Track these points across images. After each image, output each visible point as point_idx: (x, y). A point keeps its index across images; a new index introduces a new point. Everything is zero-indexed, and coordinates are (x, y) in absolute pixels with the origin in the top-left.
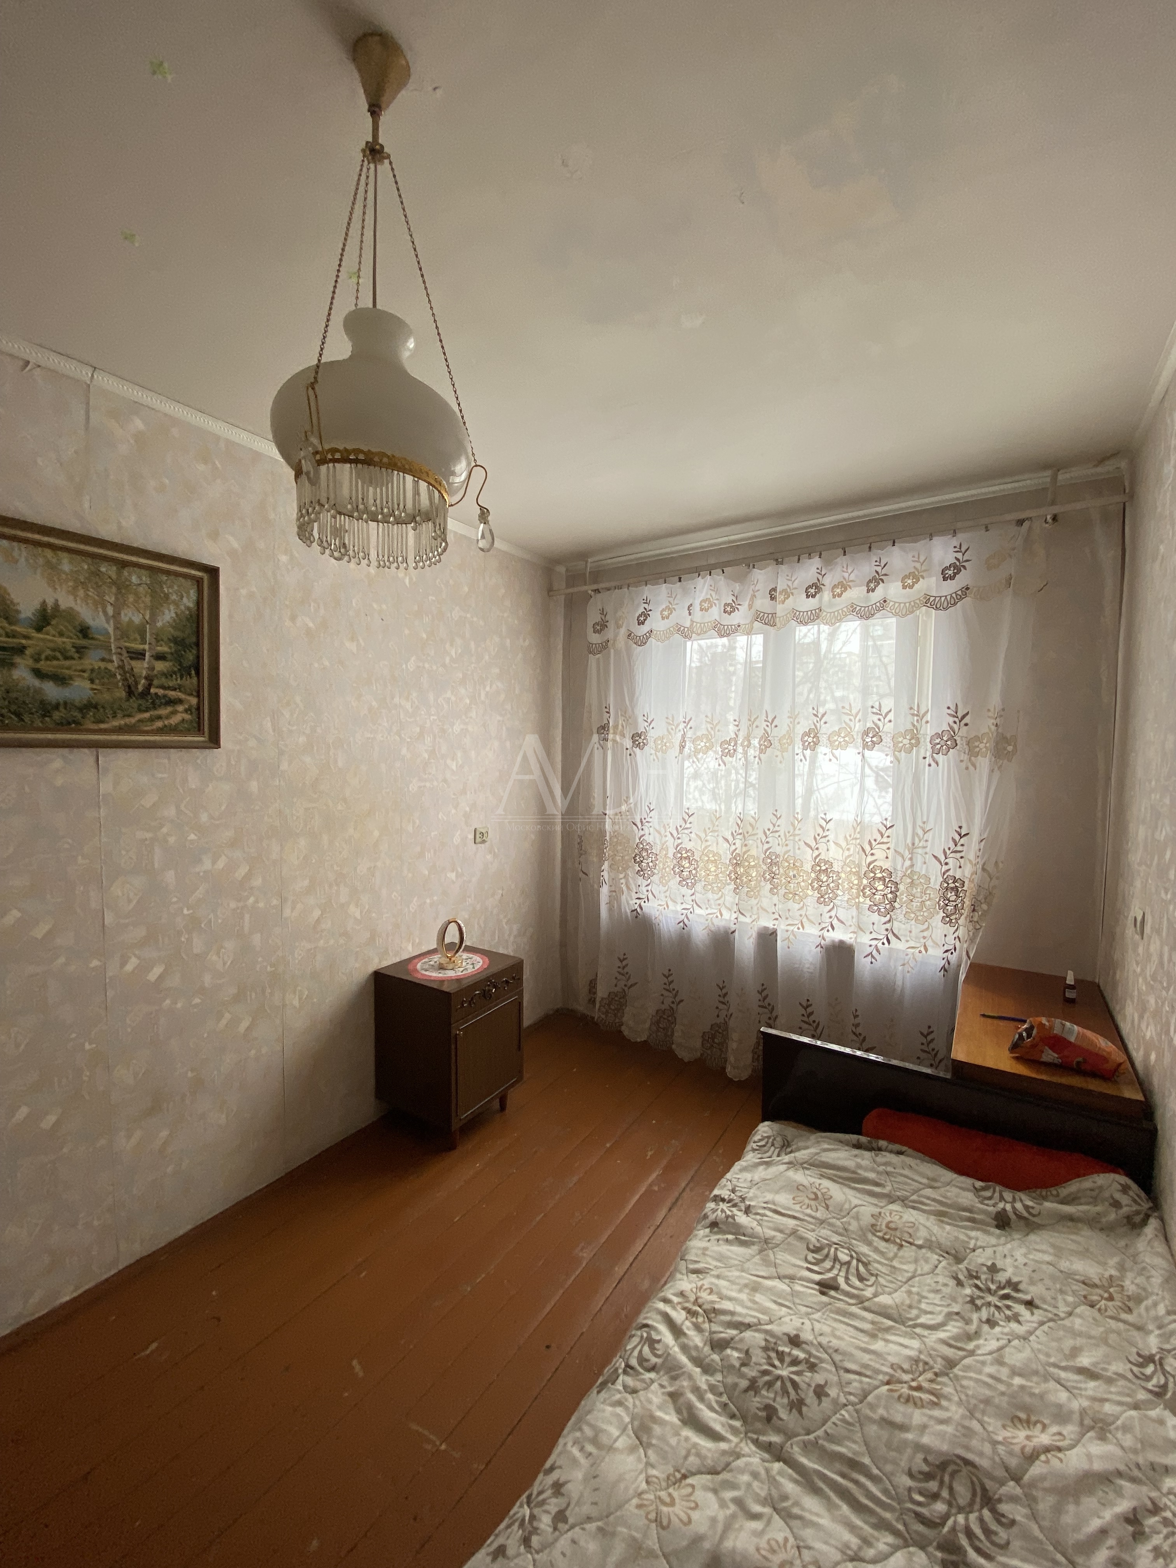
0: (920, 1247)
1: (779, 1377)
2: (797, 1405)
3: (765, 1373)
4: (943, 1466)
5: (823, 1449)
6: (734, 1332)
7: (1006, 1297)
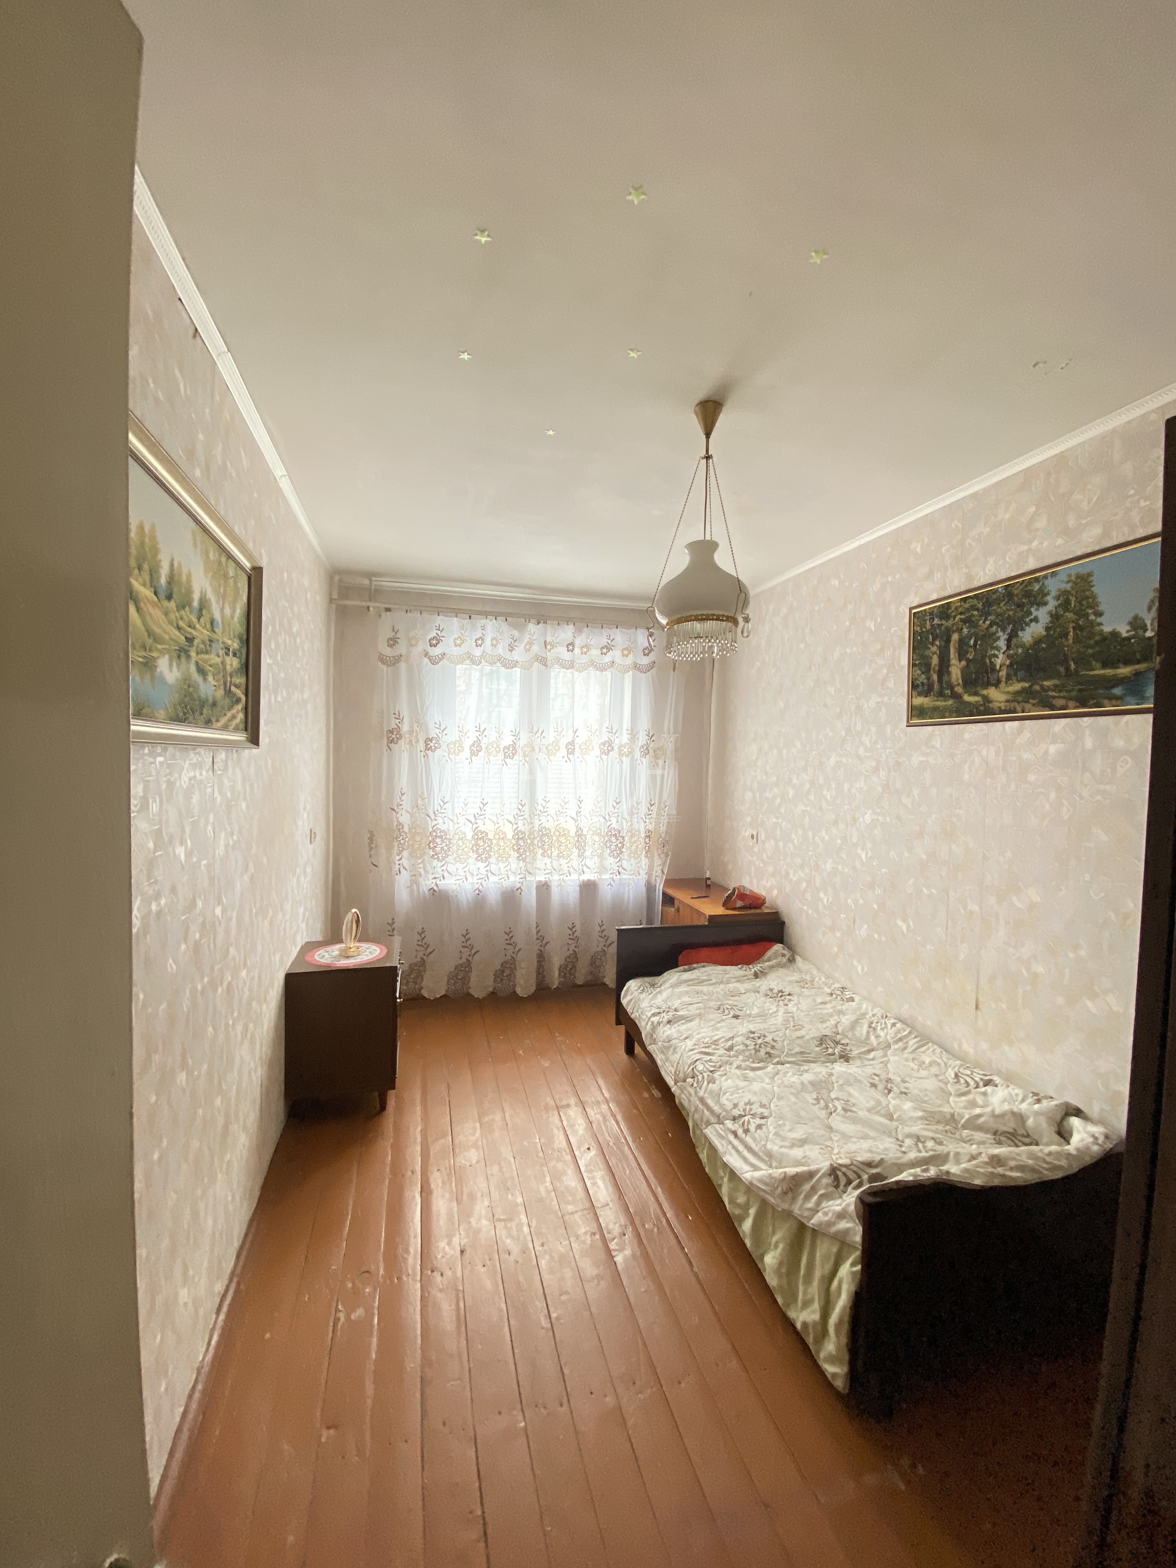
0: (745, 993)
1: (761, 1044)
2: (773, 1047)
3: (755, 1045)
4: (821, 1040)
5: (791, 1054)
6: (731, 1042)
7: (781, 996)
